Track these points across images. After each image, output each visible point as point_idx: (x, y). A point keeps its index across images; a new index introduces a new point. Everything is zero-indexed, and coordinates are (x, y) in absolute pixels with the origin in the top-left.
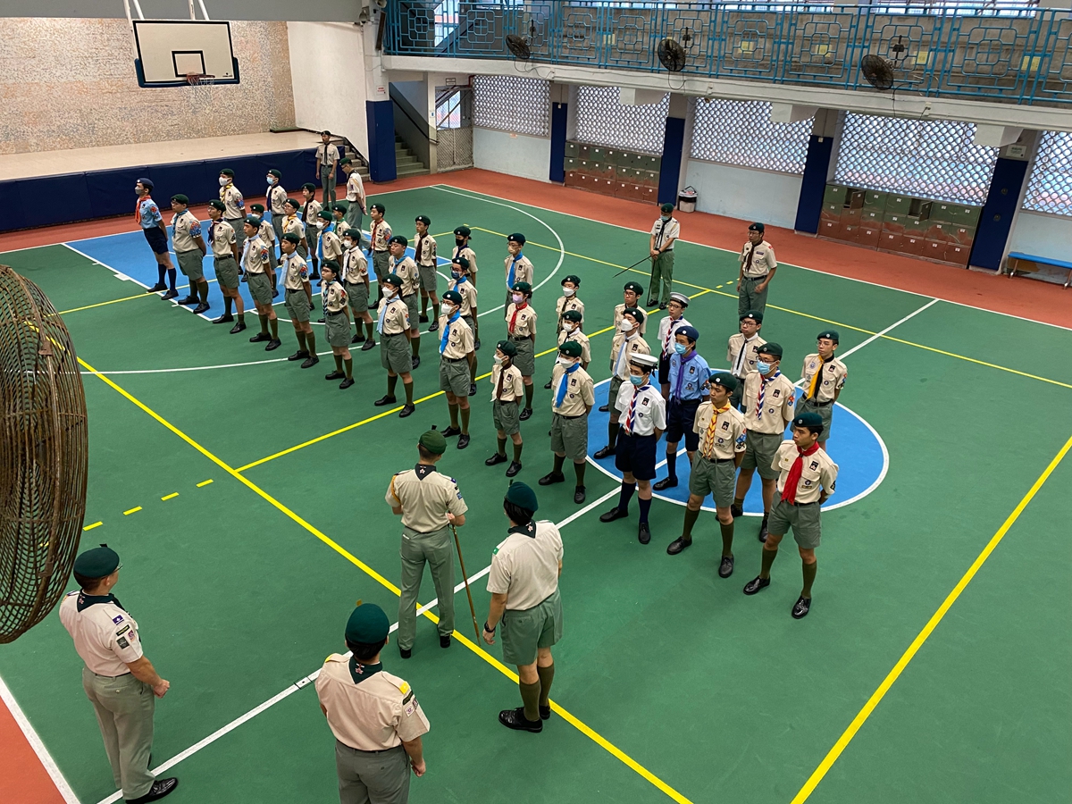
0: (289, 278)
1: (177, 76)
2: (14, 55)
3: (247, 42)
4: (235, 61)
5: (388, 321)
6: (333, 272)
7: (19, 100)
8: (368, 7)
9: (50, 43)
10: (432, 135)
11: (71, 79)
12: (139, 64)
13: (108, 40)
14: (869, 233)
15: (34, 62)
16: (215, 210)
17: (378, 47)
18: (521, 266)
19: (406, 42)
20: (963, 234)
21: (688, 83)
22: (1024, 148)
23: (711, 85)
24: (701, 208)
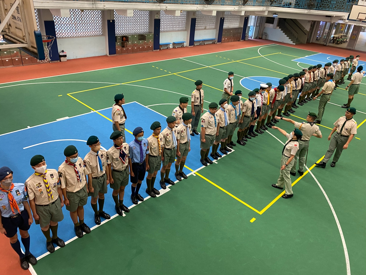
14: (130, 49)
20: (151, 42)
21: (94, 4)
22: (159, 16)
23: (104, 5)
24: (67, 58)
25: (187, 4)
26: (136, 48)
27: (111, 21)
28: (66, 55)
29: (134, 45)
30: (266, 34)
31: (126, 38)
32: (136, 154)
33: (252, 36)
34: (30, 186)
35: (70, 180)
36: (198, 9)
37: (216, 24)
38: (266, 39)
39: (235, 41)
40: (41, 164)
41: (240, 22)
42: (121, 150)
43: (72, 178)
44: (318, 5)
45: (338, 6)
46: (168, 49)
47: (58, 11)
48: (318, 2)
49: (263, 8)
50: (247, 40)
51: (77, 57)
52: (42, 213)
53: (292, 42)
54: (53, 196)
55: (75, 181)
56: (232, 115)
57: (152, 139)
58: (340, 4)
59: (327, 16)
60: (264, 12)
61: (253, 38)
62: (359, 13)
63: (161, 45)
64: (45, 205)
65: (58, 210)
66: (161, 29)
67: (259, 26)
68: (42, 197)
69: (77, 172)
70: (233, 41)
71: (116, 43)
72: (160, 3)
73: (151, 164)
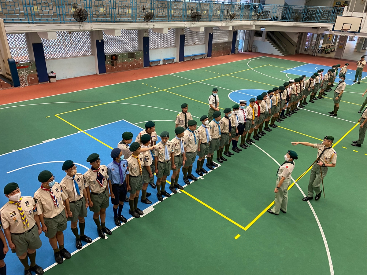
20: (141, 59)
21: (81, 26)
22: (147, 34)
23: (91, 26)
24: (57, 79)
25: (174, 22)
26: (126, 66)
27: (100, 41)
28: (55, 76)
29: (124, 63)
30: (255, 47)
31: (115, 56)
32: (115, 175)
33: (242, 49)
34: (3, 215)
35: (46, 205)
36: (185, 26)
37: (205, 39)
38: (256, 52)
39: (225, 55)
40: (15, 192)
41: (229, 36)
42: (98, 173)
43: (49, 204)
44: (304, 17)
45: (323, 17)
46: (158, 65)
47: (45, 34)
48: (304, 15)
49: (250, 23)
50: (236, 53)
51: (67, 77)
52: (18, 241)
53: (281, 53)
54: (28, 224)
55: (51, 206)
56: (216, 130)
57: (131, 160)
58: (325, 16)
59: (313, 28)
60: (251, 26)
61: (243, 51)
62: (344, 24)
63: (151, 62)
64: (20, 234)
65: (34, 237)
66: (151, 47)
67: (248, 39)
68: (17, 225)
69: (53, 198)
70: (223, 55)
71: (106, 62)
72: (147, 22)
73: (132, 185)
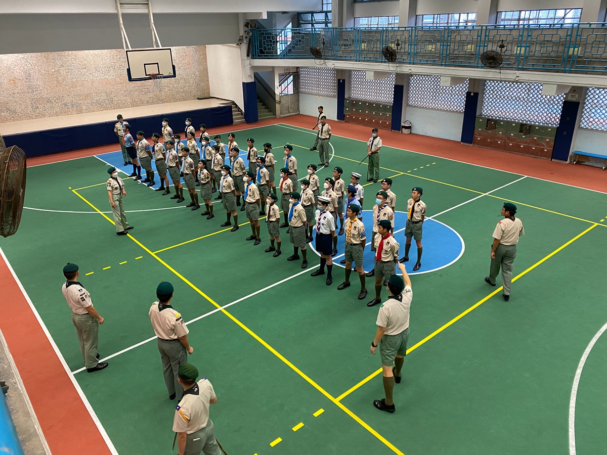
0: (185, 168)
1: (146, 75)
2: (76, 68)
3: (186, 56)
4: (174, 67)
5: (224, 186)
6: (204, 165)
7: (78, 88)
8: (242, 36)
9: (93, 61)
10: (277, 99)
11: (102, 77)
12: (129, 70)
13: (120, 58)
14: (499, 142)
15: (85, 70)
16: (155, 138)
17: (248, 55)
18: (291, 161)
19: (262, 52)
22: (577, 95)
26: (511, 144)
27: (472, 94)
29: (509, 138)
